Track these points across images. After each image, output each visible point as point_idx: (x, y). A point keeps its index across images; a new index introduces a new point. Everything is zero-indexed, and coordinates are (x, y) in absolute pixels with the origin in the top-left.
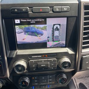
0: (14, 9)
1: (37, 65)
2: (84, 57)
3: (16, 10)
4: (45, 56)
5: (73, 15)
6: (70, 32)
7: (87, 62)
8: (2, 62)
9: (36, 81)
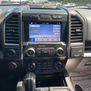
0: (30, 16)
1: (42, 52)
2: (72, 47)
3: (31, 17)
4: (47, 46)
5: (64, 21)
6: (63, 31)
7: (74, 52)
8: (19, 48)
9: (40, 66)
